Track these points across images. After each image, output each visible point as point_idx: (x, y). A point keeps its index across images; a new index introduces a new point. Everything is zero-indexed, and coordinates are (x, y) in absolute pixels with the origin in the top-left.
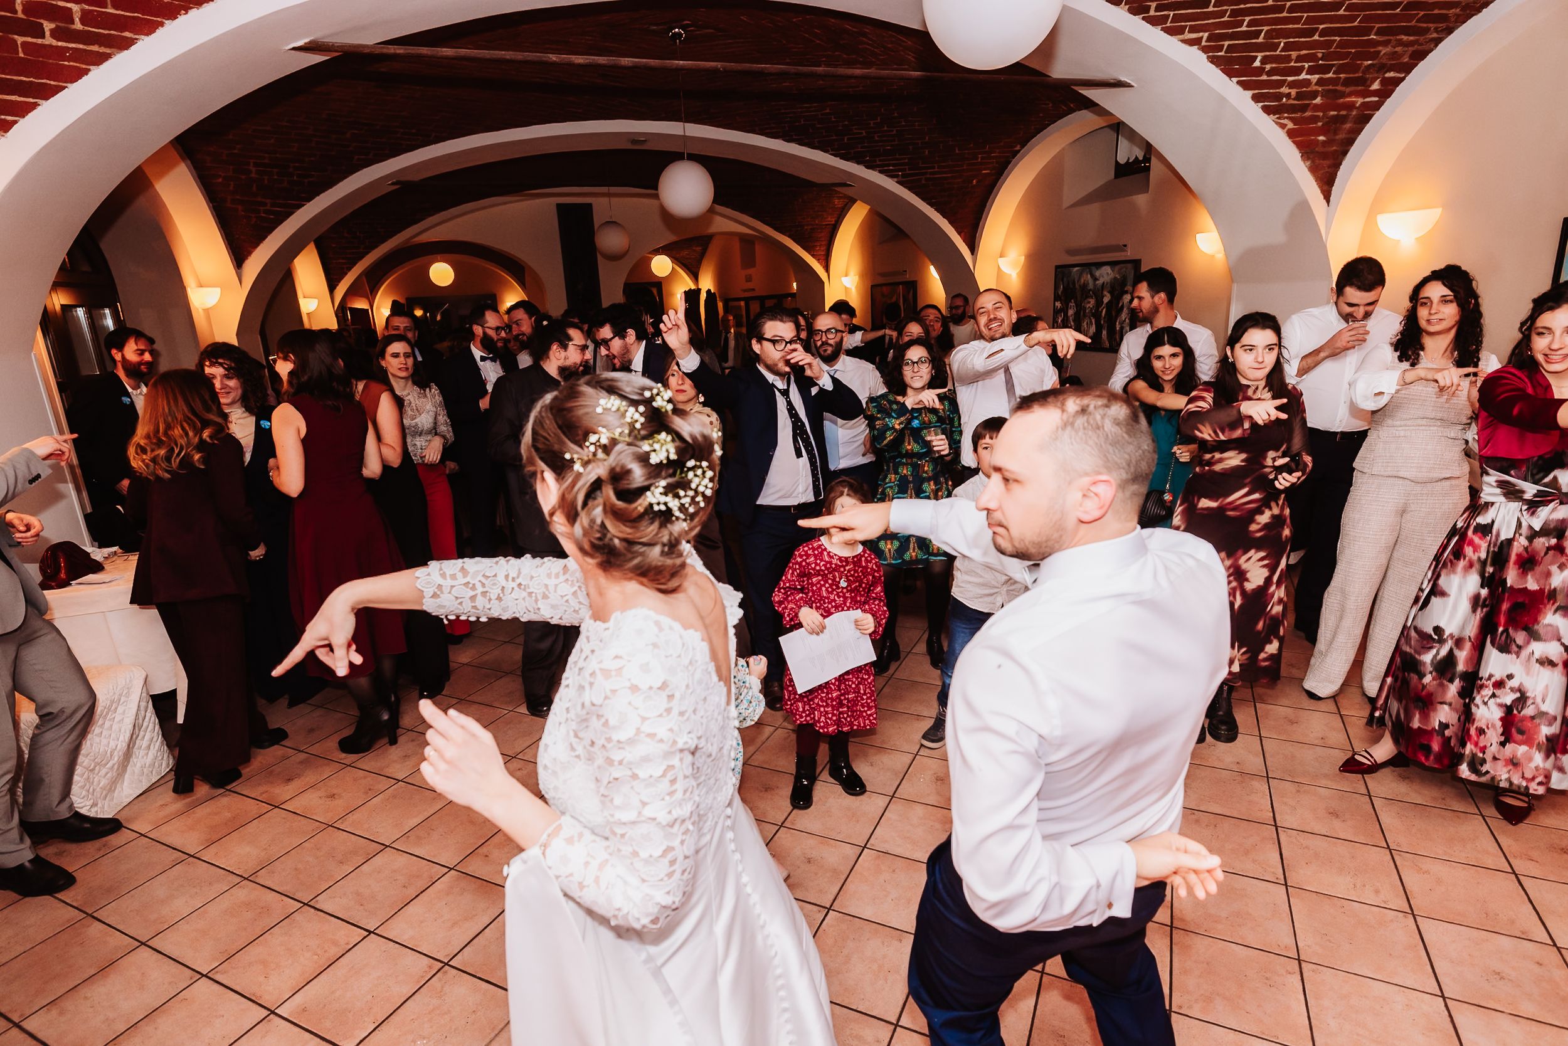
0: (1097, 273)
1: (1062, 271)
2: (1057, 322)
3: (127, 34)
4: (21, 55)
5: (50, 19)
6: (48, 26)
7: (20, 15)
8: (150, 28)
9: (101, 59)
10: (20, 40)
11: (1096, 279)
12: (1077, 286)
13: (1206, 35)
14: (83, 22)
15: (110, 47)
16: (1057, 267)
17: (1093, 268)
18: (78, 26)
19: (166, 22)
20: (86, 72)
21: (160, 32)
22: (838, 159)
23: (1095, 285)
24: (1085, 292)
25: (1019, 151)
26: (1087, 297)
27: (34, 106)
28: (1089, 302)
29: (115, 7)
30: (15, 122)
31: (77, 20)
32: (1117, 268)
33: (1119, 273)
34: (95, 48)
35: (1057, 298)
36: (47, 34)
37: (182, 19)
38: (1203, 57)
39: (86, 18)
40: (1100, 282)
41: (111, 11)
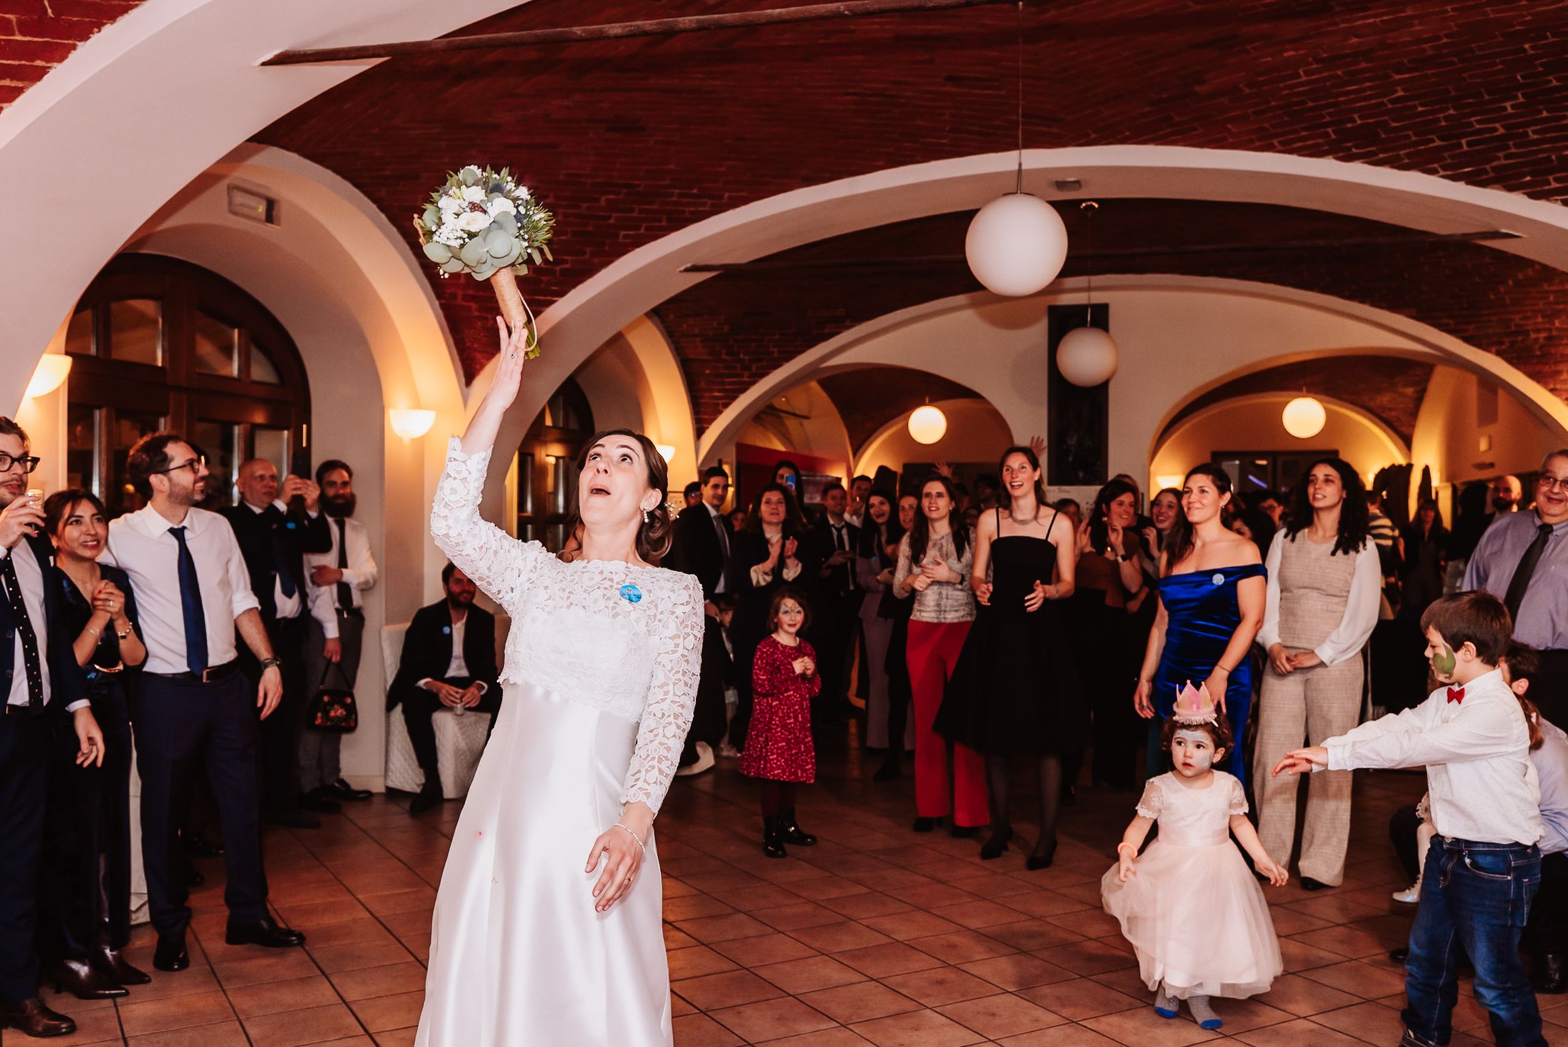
3: (39, 63)
8: (60, 54)
15: (21, 79)
19: (79, 44)
21: (73, 56)
22: (1461, 185)
29: (24, 34)
37: (95, 38)
41: (19, 38)
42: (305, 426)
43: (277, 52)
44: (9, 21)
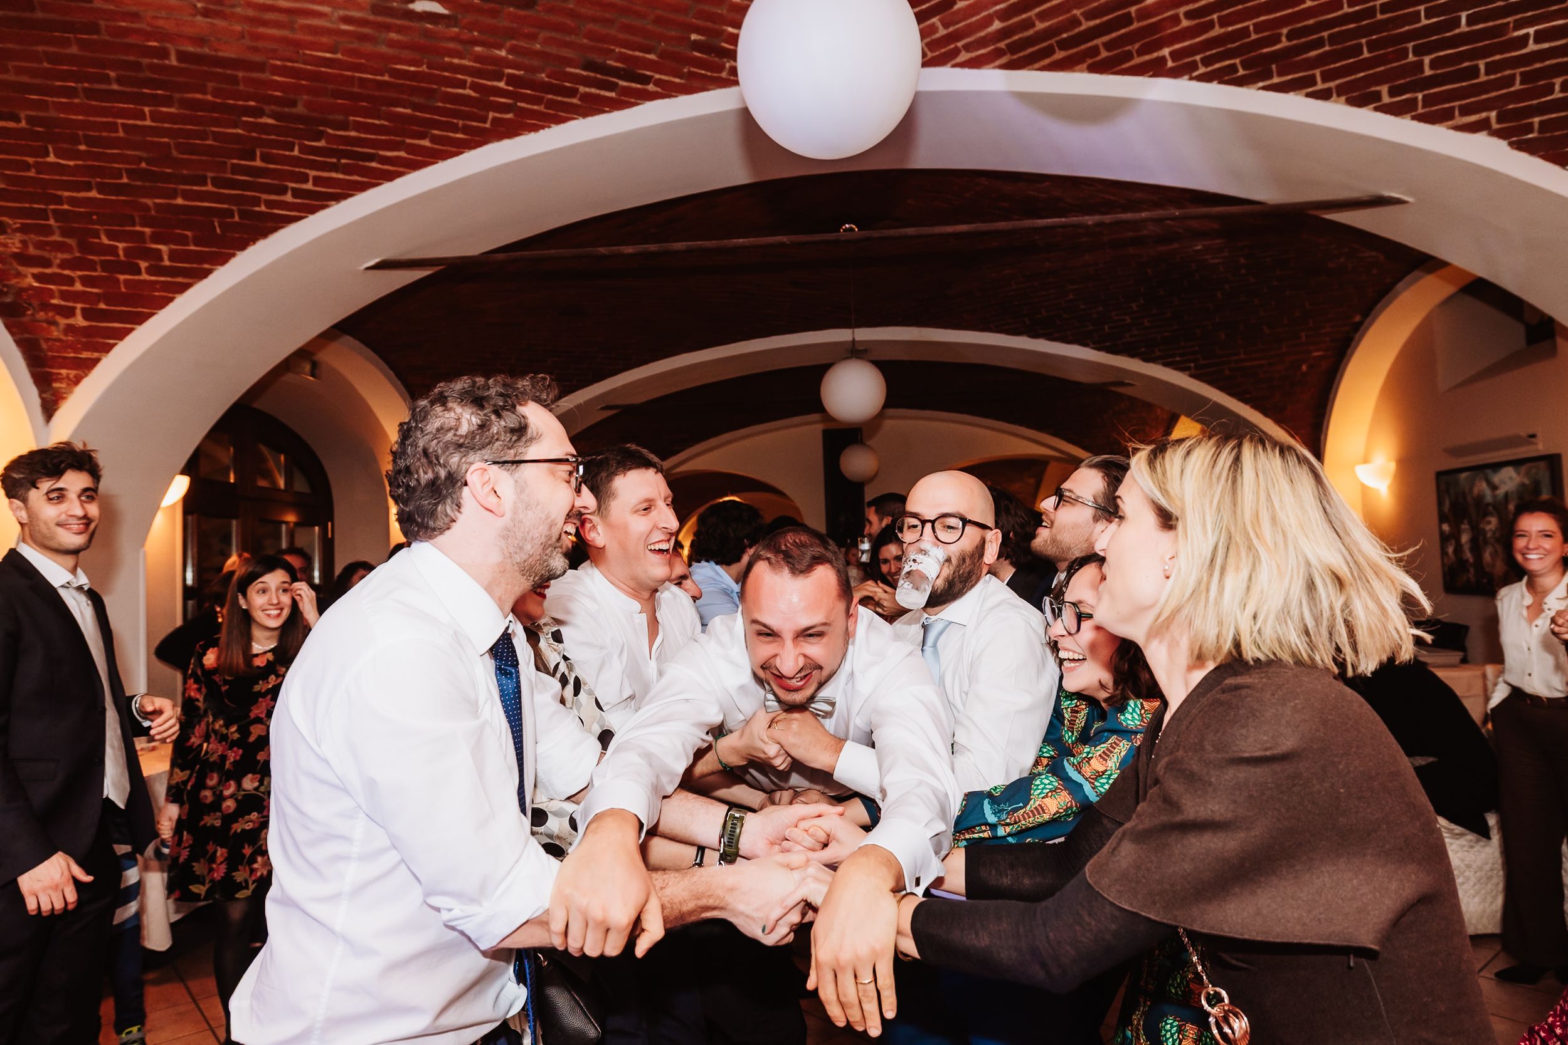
0: (1496, 479)
1: (1445, 480)
2: (1447, 554)
3: (206, 266)
4: (123, 290)
5: (144, 259)
6: (143, 265)
7: (122, 258)
8: (223, 259)
9: (183, 288)
10: (122, 277)
11: (1494, 488)
12: (1469, 498)
13: (1493, 114)
14: (170, 260)
15: (190, 277)
16: (1439, 475)
17: (1489, 471)
18: (167, 263)
19: (238, 253)
20: (171, 300)
23: (1494, 496)
24: (1482, 509)
25: (1361, 323)
26: (1486, 514)
27: (131, 330)
28: (1489, 523)
29: (196, 245)
30: (115, 344)
31: (166, 257)
32: (1523, 469)
33: (1527, 474)
34: (180, 280)
35: (1442, 518)
36: (143, 270)
38: (1502, 145)
39: (173, 256)
40: (1501, 492)
41: (193, 248)
42: (330, 524)
43: (377, 260)
44: (186, 236)
